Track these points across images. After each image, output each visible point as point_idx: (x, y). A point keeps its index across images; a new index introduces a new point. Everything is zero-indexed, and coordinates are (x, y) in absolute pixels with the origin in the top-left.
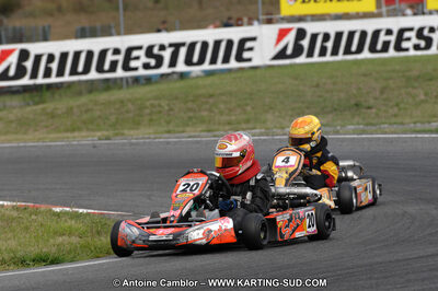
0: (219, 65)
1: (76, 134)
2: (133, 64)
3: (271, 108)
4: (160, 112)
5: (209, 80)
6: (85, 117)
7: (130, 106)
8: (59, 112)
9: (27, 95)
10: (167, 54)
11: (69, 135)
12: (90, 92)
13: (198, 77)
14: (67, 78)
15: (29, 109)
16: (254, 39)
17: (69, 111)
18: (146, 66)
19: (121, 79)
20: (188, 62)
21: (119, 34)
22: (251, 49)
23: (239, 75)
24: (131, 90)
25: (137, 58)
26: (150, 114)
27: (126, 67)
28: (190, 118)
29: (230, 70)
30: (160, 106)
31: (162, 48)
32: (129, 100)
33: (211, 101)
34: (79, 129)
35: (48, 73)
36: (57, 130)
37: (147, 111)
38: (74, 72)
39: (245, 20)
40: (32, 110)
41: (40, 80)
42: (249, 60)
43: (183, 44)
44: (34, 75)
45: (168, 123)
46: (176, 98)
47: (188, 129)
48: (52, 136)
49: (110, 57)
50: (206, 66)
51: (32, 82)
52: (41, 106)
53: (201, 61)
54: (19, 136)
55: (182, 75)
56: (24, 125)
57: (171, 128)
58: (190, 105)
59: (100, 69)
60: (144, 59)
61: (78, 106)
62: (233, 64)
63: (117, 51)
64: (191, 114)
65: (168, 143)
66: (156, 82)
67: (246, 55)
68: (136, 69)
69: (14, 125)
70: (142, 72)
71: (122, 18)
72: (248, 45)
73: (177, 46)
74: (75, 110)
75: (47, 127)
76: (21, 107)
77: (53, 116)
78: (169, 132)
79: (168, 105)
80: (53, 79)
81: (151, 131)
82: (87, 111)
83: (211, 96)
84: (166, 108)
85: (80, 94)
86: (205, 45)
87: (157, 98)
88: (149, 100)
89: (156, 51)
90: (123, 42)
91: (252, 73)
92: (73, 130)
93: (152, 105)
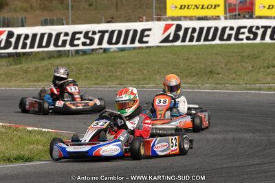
0: (128, 45)
1: (40, 83)
2: (76, 42)
3: (159, 72)
4: (91, 72)
5: (122, 54)
6: (46, 73)
7: (73, 67)
8: (30, 70)
9: (11, 59)
10: (97, 37)
11: (36, 84)
12: (49, 58)
13: (115, 51)
14: (35, 49)
15: (12, 67)
16: (150, 30)
17: (37, 69)
18: (84, 44)
19: (69, 51)
20: (110, 42)
21: (68, 24)
22: (148, 36)
23: (140, 51)
24: (74, 58)
25: (79, 39)
26: (85, 73)
27: (72, 44)
28: (110, 76)
29: (135, 48)
30: (91, 68)
31: (94, 33)
32: (73, 64)
33: (123, 66)
34: (43, 81)
35: (24, 46)
36: (29, 80)
37: (84, 71)
38: (40, 46)
39: (144, 18)
40: (14, 68)
41: (20, 50)
42: (147, 42)
43: (107, 31)
44: (16, 47)
45: (96, 79)
46: (102, 64)
47: (109, 83)
48: (26, 84)
49: (62, 38)
50: (120, 45)
51: (14, 51)
52: (20, 66)
53: (117, 42)
54: (6, 84)
55: (105, 50)
56: (9, 76)
57: (98, 81)
58: (110, 68)
59: (56, 45)
60: (83, 40)
61: (42, 66)
62: (137, 44)
63: (66, 34)
64: (111, 74)
65: (97, 91)
66: (90, 54)
67: (145, 39)
68: (78, 45)
69: (3, 77)
70: (81, 47)
71: (70, 14)
72: (146, 33)
73: (103, 33)
74: (40, 69)
75: (23, 78)
76: (7, 66)
77: (26, 72)
78: (97, 84)
79: (97, 68)
80: (27, 50)
81: (86, 83)
82: (47, 70)
83: (123, 63)
84: (96, 70)
85: (43, 59)
86: (120, 32)
87: (89, 63)
88: (85, 64)
89: (90, 35)
90: (70, 29)
91: (148, 50)
92: (39, 81)
93: (87, 68)
